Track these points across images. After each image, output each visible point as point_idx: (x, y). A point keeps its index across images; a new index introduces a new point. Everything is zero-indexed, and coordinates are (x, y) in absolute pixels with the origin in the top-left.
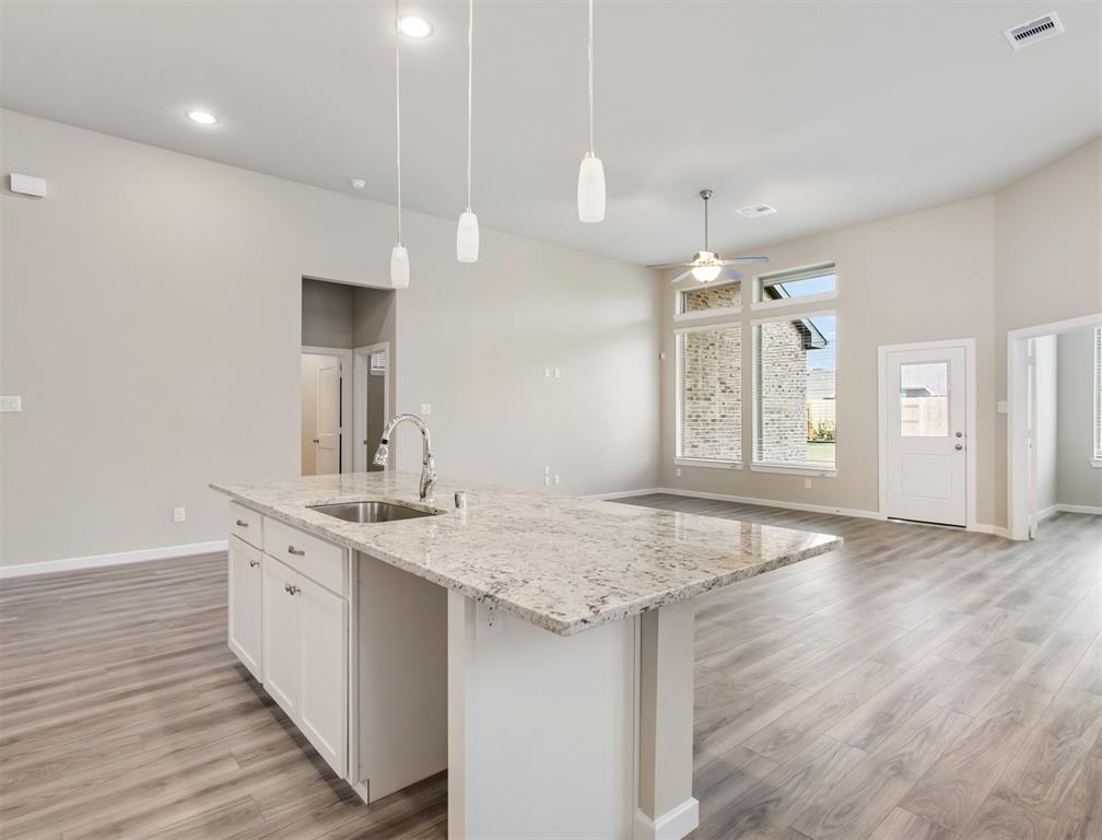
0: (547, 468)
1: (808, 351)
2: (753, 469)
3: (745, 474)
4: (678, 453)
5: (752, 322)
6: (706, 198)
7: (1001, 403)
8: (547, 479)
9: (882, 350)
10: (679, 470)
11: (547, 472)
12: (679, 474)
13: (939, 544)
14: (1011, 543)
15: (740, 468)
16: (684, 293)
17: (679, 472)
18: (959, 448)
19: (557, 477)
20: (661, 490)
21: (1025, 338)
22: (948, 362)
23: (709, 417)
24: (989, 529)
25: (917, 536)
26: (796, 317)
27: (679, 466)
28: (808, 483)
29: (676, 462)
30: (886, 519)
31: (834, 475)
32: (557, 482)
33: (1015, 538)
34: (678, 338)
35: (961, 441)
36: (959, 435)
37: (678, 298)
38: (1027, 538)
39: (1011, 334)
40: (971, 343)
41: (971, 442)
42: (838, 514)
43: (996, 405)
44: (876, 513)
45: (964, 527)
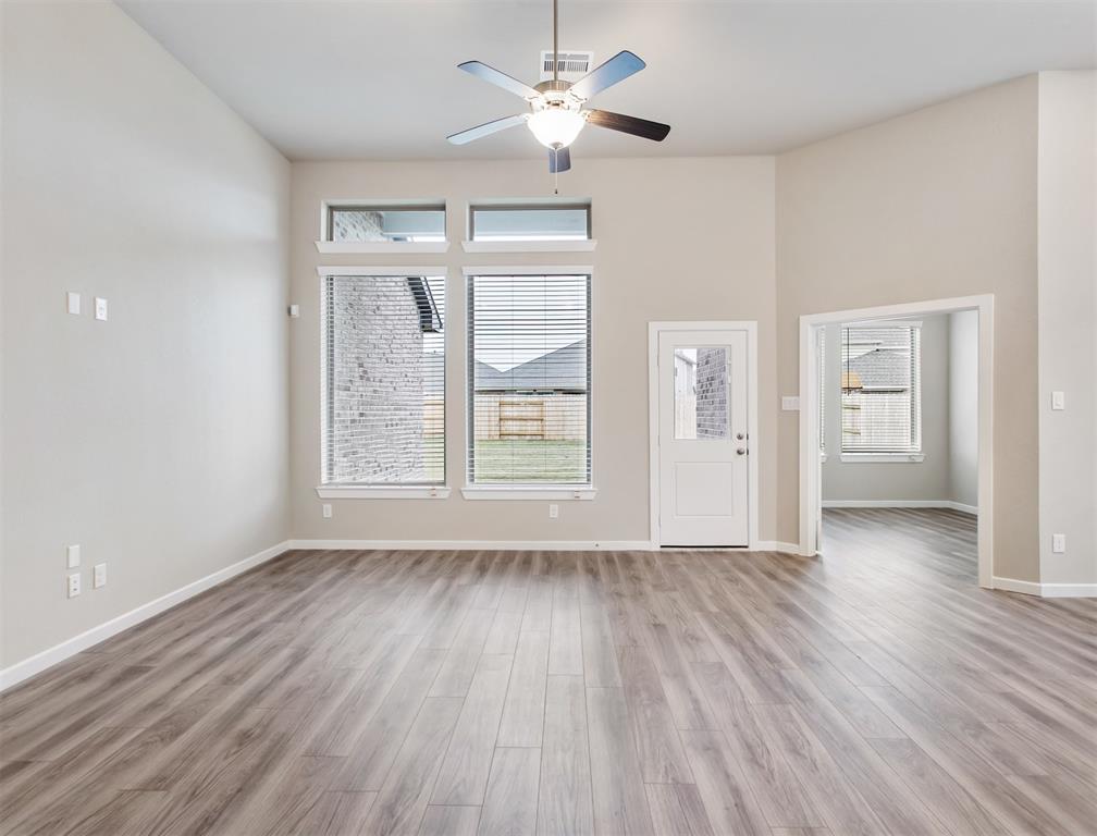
1: (426, 335)
2: (468, 496)
4: (324, 477)
7: (788, 399)
9: (654, 327)
11: (74, 562)
15: (444, 495)
17: (328, 511)
18: (739, 453)
19: (101, 568)
20: (292, 544)
24: (772, 545)
27: (328, 500)
28: (554, 511)
29: (323, 495)
30: (659, 549)
31: (591, 496)
35: (742, 445)
36: (740, 437)
38: (813, 554)
39: (804, 320)
40: (753, 326)
41: (753, 445)
42: (597, 549)
43: (780, 401)
44: (647, 542)
45: (746, 547)
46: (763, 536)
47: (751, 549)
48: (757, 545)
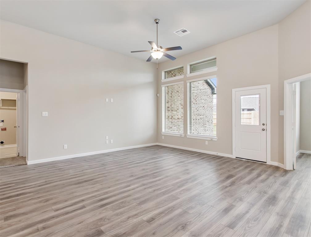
0: (107, 137)
1: (214, 95)
2: (188, 137)
3: (184, 138)
4: (163, 130)
5: (187, 81)
6: (157, 23)
7: (281, 111)
8: (107, 142)
9: (234, 90)
10: (163, 137)
11: (107, 139)
12: (163, 138)
13: (255, 173)
14: (286, 172)
15: (183, 136)
16: (165, 72)
18: (263, 130)
20: (157, 144)
21: (292, 83)
22: (259, 94)
23: (176, 117)
24: (276, 164)
25: (246, 167)
26: (205, 78)
28: (207, 143)
29: (162, 134)
30: (235, 158)
31: (216, 140)
32: (112, 142)
33: (287, 169)
34: (163, 88)
35: (264, 127)
36: (264, 125)
37: (163, 74)
38: (292, 169)
39: (286, 82)
40: (268, 87)
41: (269, 127)
42: (217, 155)
43: (279, 112)
44: (231, 155)
45: (266, 162)
46: (272, 160)
47: (267, 163)
48: (269, 162)
